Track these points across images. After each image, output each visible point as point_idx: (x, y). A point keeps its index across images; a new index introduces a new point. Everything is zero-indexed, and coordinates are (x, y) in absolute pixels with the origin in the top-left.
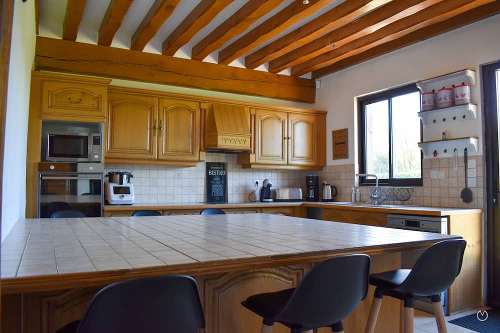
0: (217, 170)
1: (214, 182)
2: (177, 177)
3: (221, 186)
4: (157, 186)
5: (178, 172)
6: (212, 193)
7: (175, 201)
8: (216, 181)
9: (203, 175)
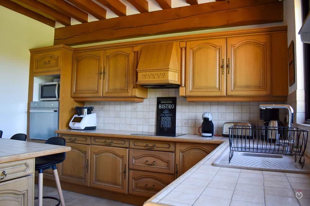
0: (166, 104)
1: (163, 115)
2: (133, 110)
3: (169, 119)
4: (120, 117)
5: (134, 106)
6: (161, 125)
7: (132, 130)
8: (165, 114)
9: (154, 108)
